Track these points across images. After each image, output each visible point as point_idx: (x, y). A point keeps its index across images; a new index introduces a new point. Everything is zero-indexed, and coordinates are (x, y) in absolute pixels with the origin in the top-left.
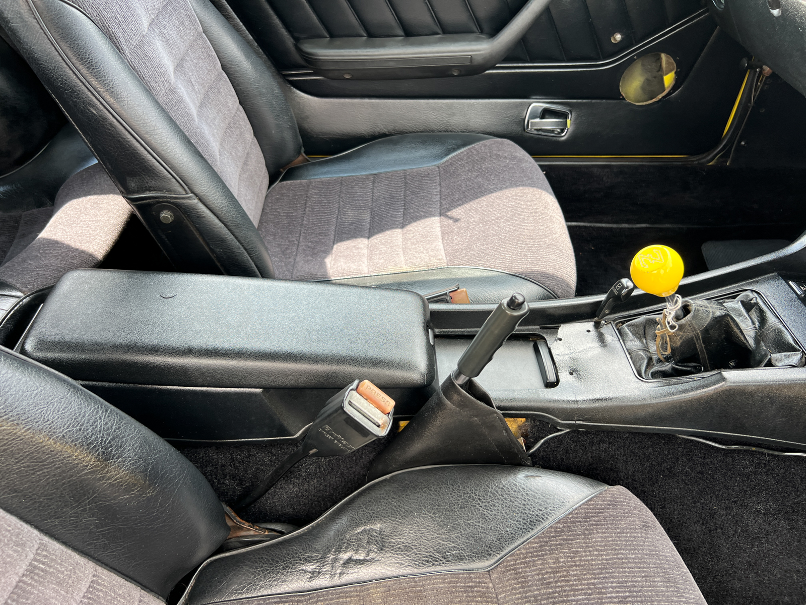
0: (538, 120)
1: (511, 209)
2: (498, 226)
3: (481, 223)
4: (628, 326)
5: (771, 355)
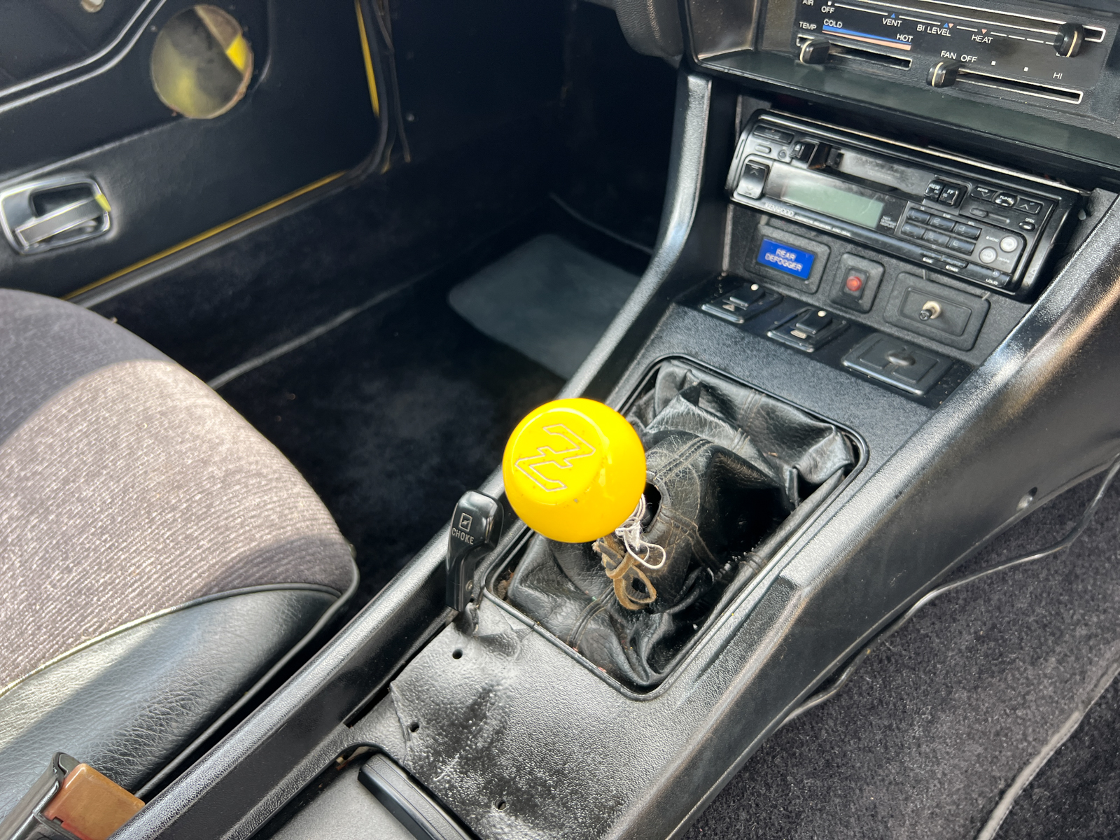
0: (32, 222)
1: (85, 441)
2: (79, 500)
3: (32, 513)
4: (521, 579)
5: (795, 467)
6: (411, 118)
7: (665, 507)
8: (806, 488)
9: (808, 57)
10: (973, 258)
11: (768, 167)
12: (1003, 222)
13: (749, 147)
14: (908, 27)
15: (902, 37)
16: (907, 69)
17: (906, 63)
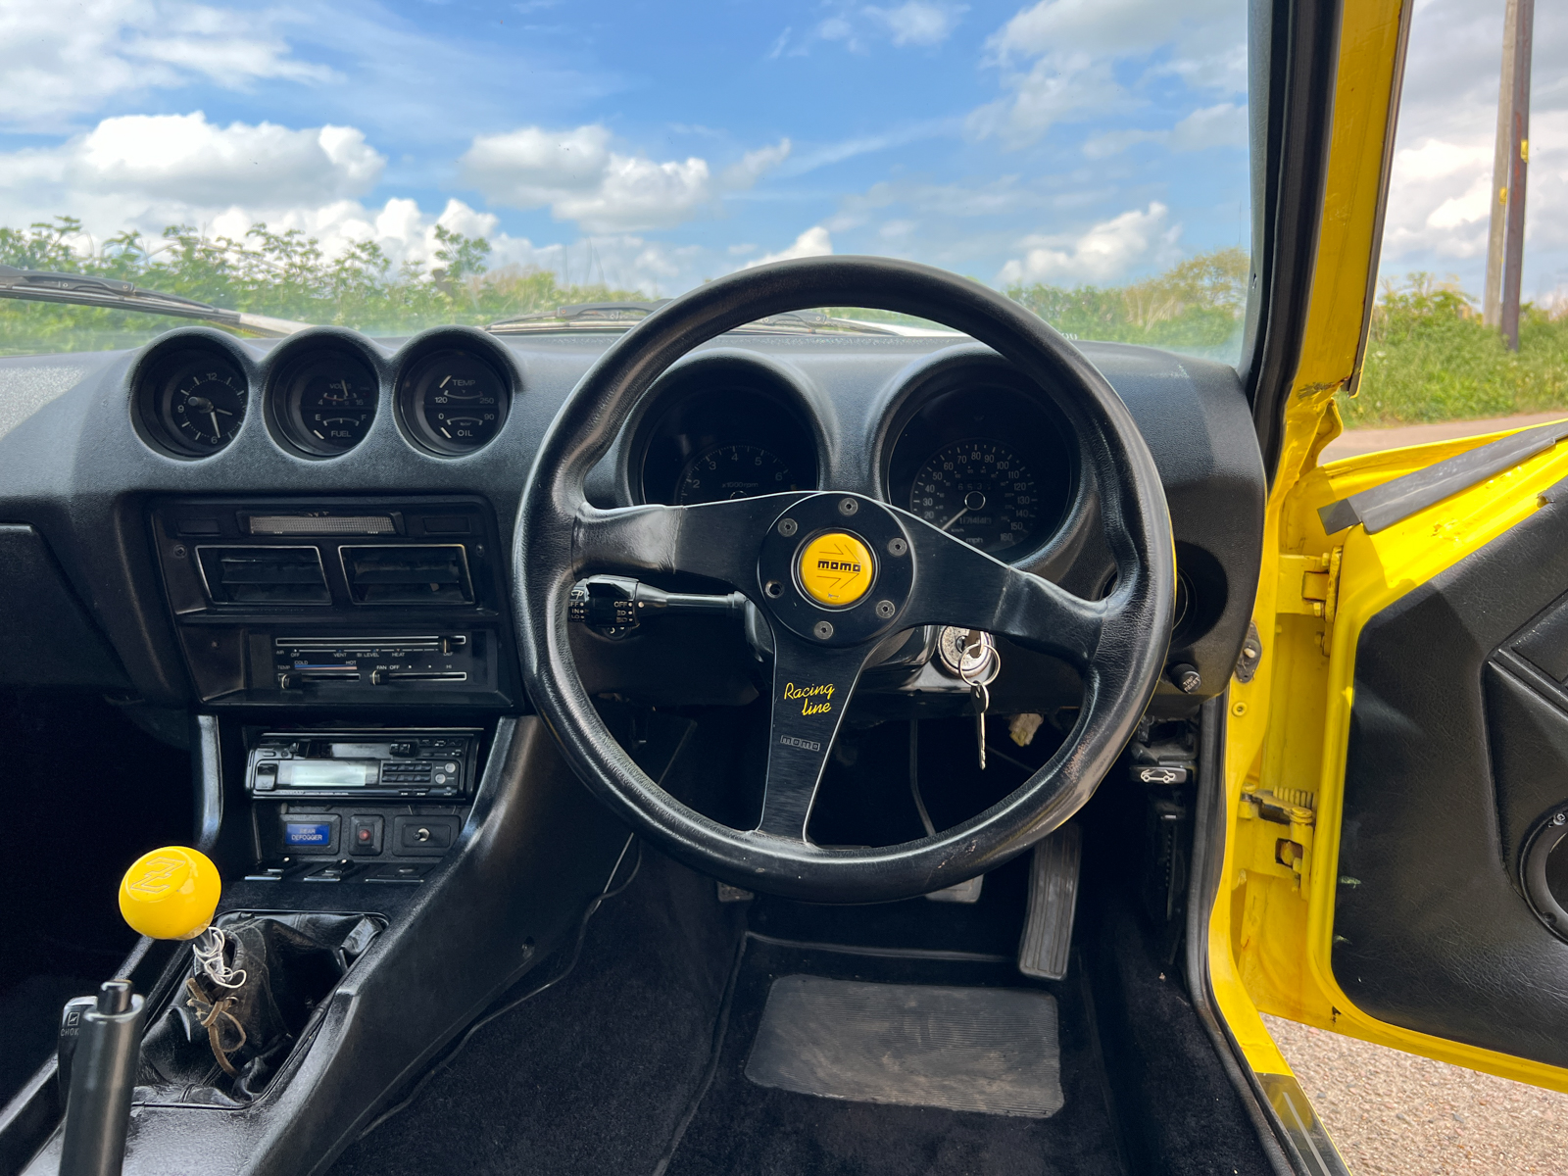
5: (341, 949)
7: (240, 950)
9: (286, 685)
10: (432, 783)
11: (275, 765)
12: (444, 756)
13: (257, 757)
14: (351, 656)
15: (349, 662)
16: (357, 680)
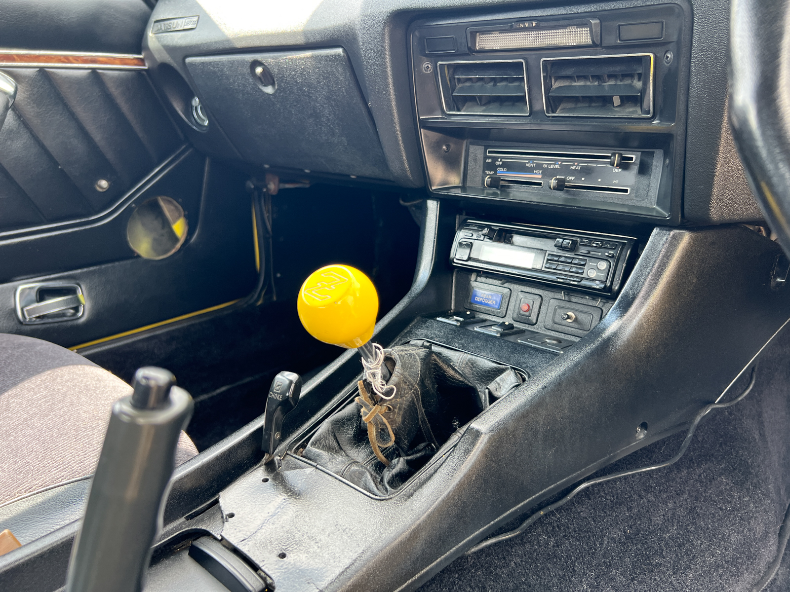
0: (35, 305)
4: (313, 444)
5: (487, 388)
6: (279, 275)
7: (398, 368)
8: (493, 399)
9: (489, 183)
10: (584, 276)
11: (471, 243)
12: (598, 255)
13: (461, 235)
14: (539, 166)
15: (536, 172)
16: (541, 187)
17: (540, 184)
